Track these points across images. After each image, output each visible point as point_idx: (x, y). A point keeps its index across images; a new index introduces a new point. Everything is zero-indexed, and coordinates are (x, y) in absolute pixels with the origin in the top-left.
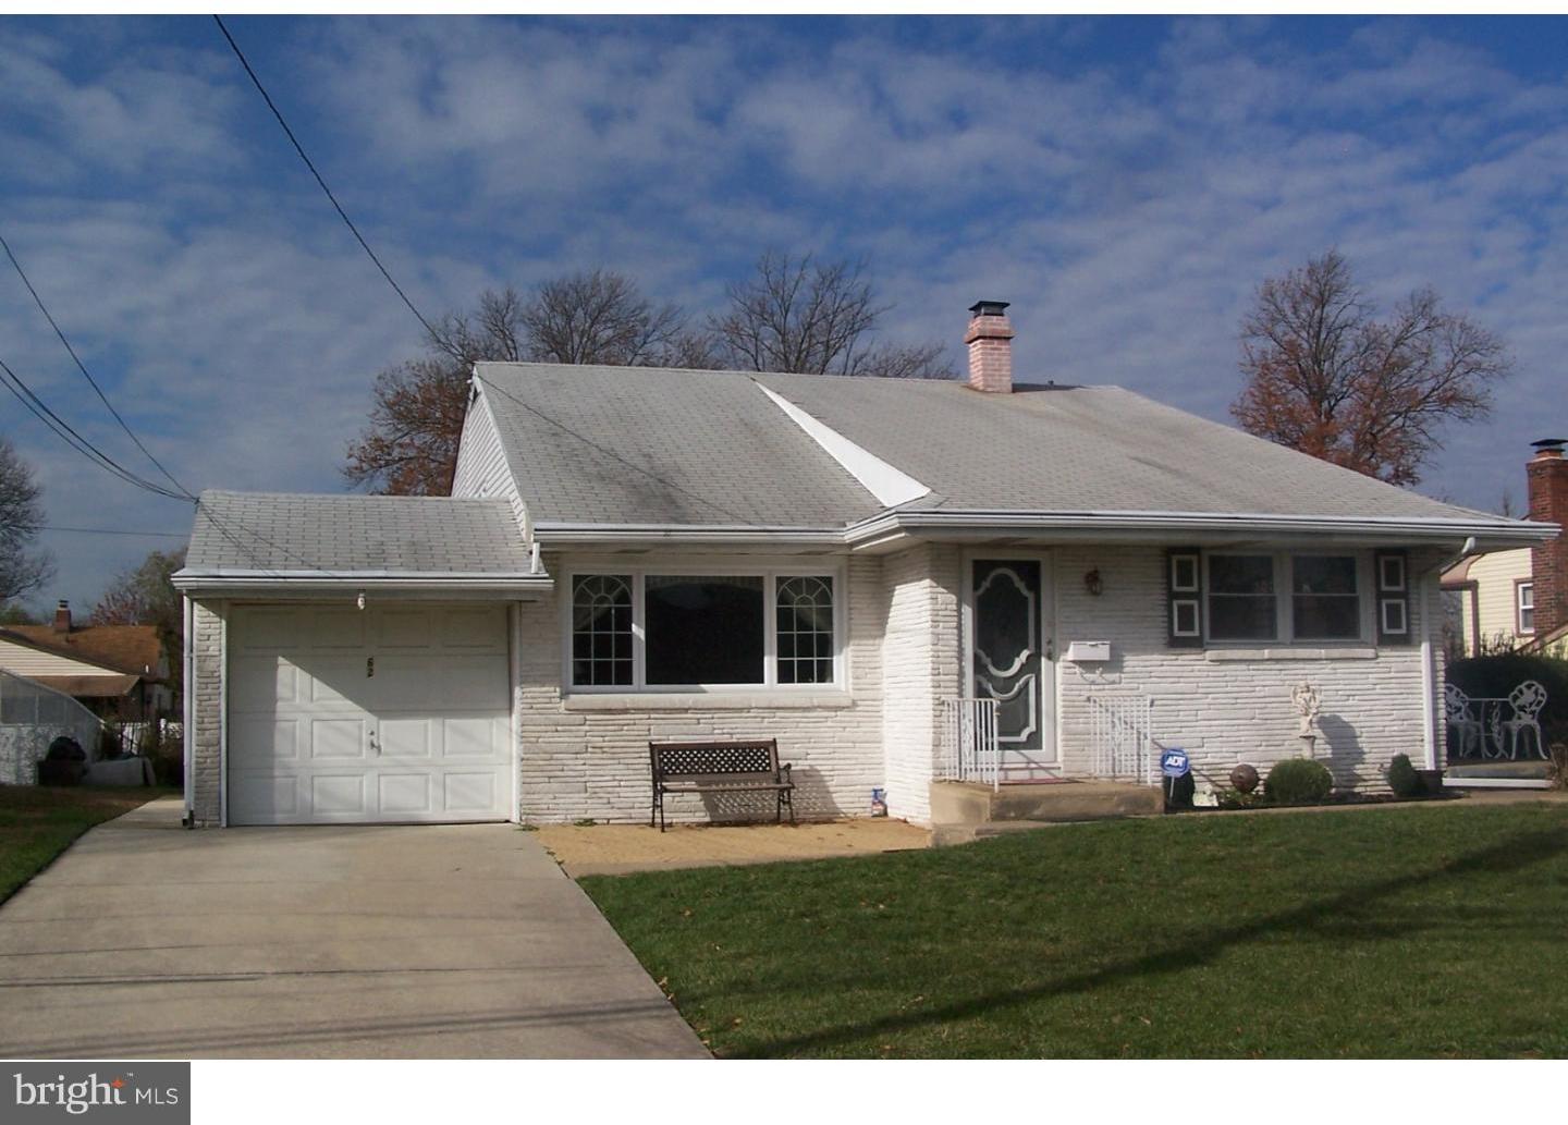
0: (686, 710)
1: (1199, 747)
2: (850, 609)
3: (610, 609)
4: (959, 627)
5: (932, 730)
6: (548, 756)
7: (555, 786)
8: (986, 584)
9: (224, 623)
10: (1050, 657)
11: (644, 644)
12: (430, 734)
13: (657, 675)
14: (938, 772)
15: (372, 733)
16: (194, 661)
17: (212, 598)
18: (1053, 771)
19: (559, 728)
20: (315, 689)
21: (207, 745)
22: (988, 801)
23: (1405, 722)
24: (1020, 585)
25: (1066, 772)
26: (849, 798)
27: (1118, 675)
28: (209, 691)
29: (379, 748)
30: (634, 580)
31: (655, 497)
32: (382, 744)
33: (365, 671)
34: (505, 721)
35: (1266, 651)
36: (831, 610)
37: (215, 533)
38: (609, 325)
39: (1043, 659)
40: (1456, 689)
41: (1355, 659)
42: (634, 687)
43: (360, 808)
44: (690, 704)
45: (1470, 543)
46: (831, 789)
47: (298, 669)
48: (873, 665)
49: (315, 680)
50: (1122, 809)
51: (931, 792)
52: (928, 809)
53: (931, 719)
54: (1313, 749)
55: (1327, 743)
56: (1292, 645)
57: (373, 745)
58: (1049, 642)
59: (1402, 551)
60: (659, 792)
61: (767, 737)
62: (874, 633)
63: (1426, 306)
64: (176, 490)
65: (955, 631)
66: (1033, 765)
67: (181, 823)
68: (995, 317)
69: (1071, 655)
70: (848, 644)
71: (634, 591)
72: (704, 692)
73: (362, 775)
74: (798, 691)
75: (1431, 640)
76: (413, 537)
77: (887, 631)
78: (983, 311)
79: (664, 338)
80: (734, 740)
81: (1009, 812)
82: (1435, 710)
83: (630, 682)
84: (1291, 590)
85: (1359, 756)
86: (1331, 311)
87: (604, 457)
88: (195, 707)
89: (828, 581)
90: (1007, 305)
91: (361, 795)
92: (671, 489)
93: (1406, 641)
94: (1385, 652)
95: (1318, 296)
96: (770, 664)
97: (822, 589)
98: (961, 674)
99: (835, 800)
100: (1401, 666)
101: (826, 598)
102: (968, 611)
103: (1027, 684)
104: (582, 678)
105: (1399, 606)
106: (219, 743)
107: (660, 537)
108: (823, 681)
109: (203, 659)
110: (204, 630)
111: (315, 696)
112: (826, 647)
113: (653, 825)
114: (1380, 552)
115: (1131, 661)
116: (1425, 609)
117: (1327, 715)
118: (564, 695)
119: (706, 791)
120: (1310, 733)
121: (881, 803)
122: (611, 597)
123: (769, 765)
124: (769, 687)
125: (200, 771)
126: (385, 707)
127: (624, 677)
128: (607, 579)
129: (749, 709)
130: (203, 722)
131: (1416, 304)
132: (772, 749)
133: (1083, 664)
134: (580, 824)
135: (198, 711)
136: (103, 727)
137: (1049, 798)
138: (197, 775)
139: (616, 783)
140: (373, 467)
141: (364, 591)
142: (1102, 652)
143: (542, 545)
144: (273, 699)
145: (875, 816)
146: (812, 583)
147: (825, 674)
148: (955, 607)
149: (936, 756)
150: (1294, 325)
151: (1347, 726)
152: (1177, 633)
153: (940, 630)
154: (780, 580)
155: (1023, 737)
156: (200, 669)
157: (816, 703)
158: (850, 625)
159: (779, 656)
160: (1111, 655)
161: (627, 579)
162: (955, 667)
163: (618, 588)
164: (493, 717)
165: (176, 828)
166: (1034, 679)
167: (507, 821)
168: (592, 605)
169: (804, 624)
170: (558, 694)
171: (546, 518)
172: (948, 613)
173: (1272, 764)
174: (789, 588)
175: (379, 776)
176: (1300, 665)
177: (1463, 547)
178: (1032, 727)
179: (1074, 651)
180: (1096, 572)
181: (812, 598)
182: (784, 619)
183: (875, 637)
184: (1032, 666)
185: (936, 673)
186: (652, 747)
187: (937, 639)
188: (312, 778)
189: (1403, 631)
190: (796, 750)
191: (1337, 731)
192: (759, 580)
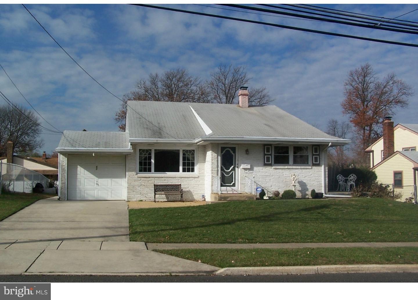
0: (162, 178)
1: (270, 187)
2: (198, 157)
3: (147, 156)
4: (218, 161)
5: (211, 182)
6: (133, 187)
7: (134, 193)
8: (224, 152)
9: (66, 159)
10: (237, 167)
11: (154, 164)
12: (109, 182)
13: (157, 170)
14: (212, 191)
15: (97, 182)
16: (61, 167)
17: (64, 153)
18: (238, 192)
19: (136, 181)
20: (85, 172)
21: (63, 184)
22: (218, 197)
23: (318, 183)
24: (232, 152)
25: (240, 192)
26: (197, 197)
27: (252, 171)
28: (63, 172)
29: (98, 185)
30: (152, 150)
31: (157, 132)
32: (99, 184)
33: (96, 169)
34: (125, 179)
35: (286, 167)
36: (194, 157)
37: (65, 140)
38: (182, 82)
39: (236, 168)
40: (342, 176)
41: (307, 169)
42: (152, 172)
43: (94, 197)
44: (163, 176)
45: (330, 144)
46: (193, 195)
47: (82, 168)
48: (203, 169)
49: (85, 171)
50: (247, 199)
51: (211, 195)
52: (210, 199)
53: (211, 180)
54: (295, 188)
55: (300, 187)
56: (293, 165)
57: (97, 184)
58: (237, 164)
59: (319, 145)
60: (155, 194)
61: (180, 184)
62: (203, 162)
63: (392, 78)
64: (57, 131)
65: (217, 162)
66: (233, 190)
67: (57, 199)
68: (244, 90)
69: (242, 167)
70: (198, 164)
71: (152, 152)
72: (166, 174)
73: (95, 190)
74: (187, 174)
75: (324, 165)
76: (106, 140)
77: (206, 161)
78: (242, 89)
79: (196, 86)
80: (173, 184)
81: (222, 199)
82: (325, 180)
83: (151, 172)
84: (293, 153)
85: (307, 190)
86: (367, 79)
87: (149, 124)
88: (60, 176)
89: (194, 151)
90: (248, 87)
91: (94, 195)
92: (161, 131)
93: (319, 165)
94: (314, 167)
95: (364, 75)
96: (181, 168)
97: (192, 152)
98: (218, 171)
99: (194, 197)
100: (317, 170)
101: (193, 154)
102: (219, 158)
103: (233, 173)
104: (141, 171)
105: (317, 157)
106: (65, 183)
107: (155, 141)
108: (193, 172)
109: (62, 166)
110: (62, 160)
111: (85, 173)
112: (193, 164)
113: (154, 201)
114: (313, 145)
115: (255, 169)
116: (323, 159)
117: (300, 181)
118: (137, 174)
119: (166, 194)
120: (294, 184)
121: (204, 198)
122: (147, 154)
123: (179, 189)
124: (181, 173)
125: (62, 189)
126: (99, 176)
127: (150, 170)
128: (146, 150)
129: (176, 178)
130: (62, 179)
131: (389, 77)
132: (180, 186)
133: (244, 169)
134: (140, 201)
135: (61, 176)
136: (49, 181)
137: (231, 196)
138: (61, 190)
139: (147, 193)
140: (122, 118)
141: (94, 152)
142: (249, 166)
143: (131, 143)
144: (76, 174)
145: (203, 201)
146: (190, 151)
147: (193, 170)
148: (216, 157)
149: (212, 188)
150: (358, 83)
151: (305, 183)
152: (266, 163)
153: (213, 161)
154: (183, 150)
155: (232, 184)
156: (61, 168)
157: (190, 176)
158: (198, 160)
159: (183, 166)
160: (251, 167)
161: (151, 150)
162: (216, 169)
163: (149, 152)
164: (122, 178)
165: (57, 200)
166: (234, 172)
167: (125, 200)
168: (143, 156)
169: (188, 160)
170: (135, 174)
171: (133, 137)
172: (215, 158)
173: (283, 191)
174: (185, 152)
175: (98, 190)
176: (294, 170)
177: (329, 145)
178: (234, 182)
179: (243, 166)
180: (247, 149)
181: (190, 154)
182: (184, 159)
183: (204, 163)
184: (234, 169)
185: (212, 170)
186: (154, 185)
187: (212, 163)
188: (85, 190)
189: (318, 163)
190: (186, 186)
191: (302, 184)
192: (179, 150)
